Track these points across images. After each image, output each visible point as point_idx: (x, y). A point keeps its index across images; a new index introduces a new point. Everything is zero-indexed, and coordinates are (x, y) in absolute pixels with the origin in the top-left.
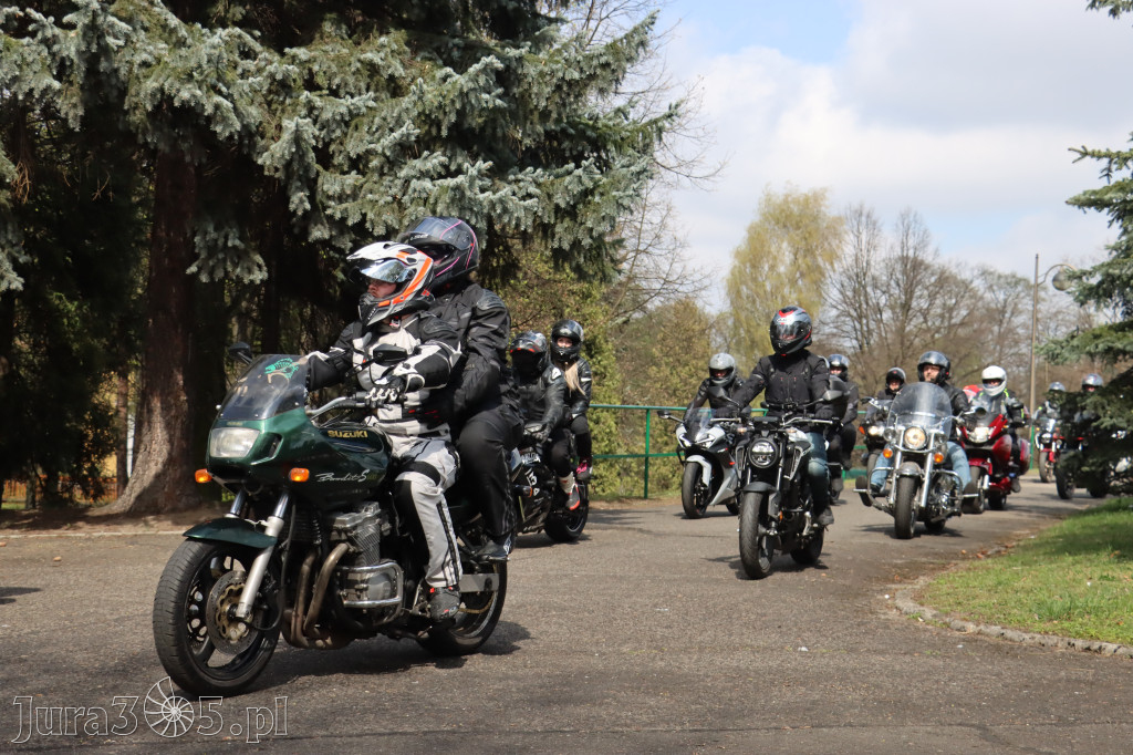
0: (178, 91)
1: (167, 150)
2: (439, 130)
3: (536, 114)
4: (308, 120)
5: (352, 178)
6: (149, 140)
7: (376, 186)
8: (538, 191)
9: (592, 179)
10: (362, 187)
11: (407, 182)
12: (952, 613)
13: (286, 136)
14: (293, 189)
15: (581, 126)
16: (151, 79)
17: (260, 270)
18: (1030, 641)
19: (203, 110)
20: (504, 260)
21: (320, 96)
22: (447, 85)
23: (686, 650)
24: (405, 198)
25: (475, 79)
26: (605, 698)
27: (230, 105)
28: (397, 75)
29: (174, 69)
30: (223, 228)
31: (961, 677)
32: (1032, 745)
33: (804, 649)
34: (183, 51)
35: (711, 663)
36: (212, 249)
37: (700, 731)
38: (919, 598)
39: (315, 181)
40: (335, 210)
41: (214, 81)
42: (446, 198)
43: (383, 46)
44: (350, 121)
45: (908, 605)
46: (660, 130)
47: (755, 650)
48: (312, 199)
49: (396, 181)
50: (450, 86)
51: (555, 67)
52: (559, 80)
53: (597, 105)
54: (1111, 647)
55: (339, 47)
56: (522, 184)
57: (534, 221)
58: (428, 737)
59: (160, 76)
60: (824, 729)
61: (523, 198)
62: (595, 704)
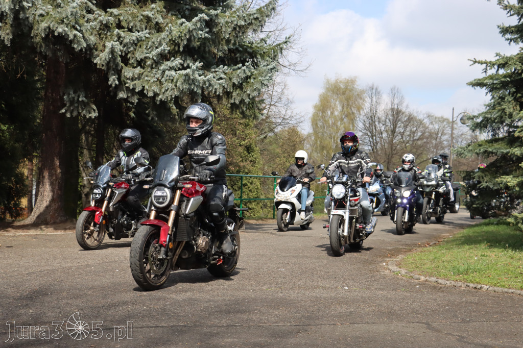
0: (57, 28)
1: (51, 55)
2: (179, 47)
3: (224, 40)
4: (118, 42)
5: (138, 70)
6: (42, 51)
7: (149, 73)
8: (225, 76)
9: (250, 71)
10: (143, 74)
11: (164, 72)
12: (414, 272)
13: (107, 50)
14: (110, 74)
15: (245, 47)
16: (44, 22)
17: (95, 112)
18: (449, 284)
19: (68, 37)
21: (124, 31)
23: (292, 288)
24: (163, 79)
25: (195, 24)
26: (255, 310)
27: (81, 35)
28: (159, 22)
29: (55, 18)
30: (77, 92)
31: (418, 301)
32: (450, 332)
33: (346, 288)
34: (59, 10)
35: (304, 294)
37: (299, 325)
38: (399, 265)
39: (121, 71)
40: (130, 84)
41: (74, 24)
42: (182, 79)
43: (153, 8)
44: (137, 43)
45: (394, 268)
46: (281, 49)
47: (324, 288)
48: (119, 79)
49: (159, 71)
50: (184, 28)
51: (233, 19)
52: (235, 25)
53: (252, 37)
54: (486, 287)
55: (132, 9)
56: (217, 73)
57: (223, 90)
58: (173, 328)
59: (48, 21)
60: (356, 325)
61: (218, 80)
62: (250, 313)
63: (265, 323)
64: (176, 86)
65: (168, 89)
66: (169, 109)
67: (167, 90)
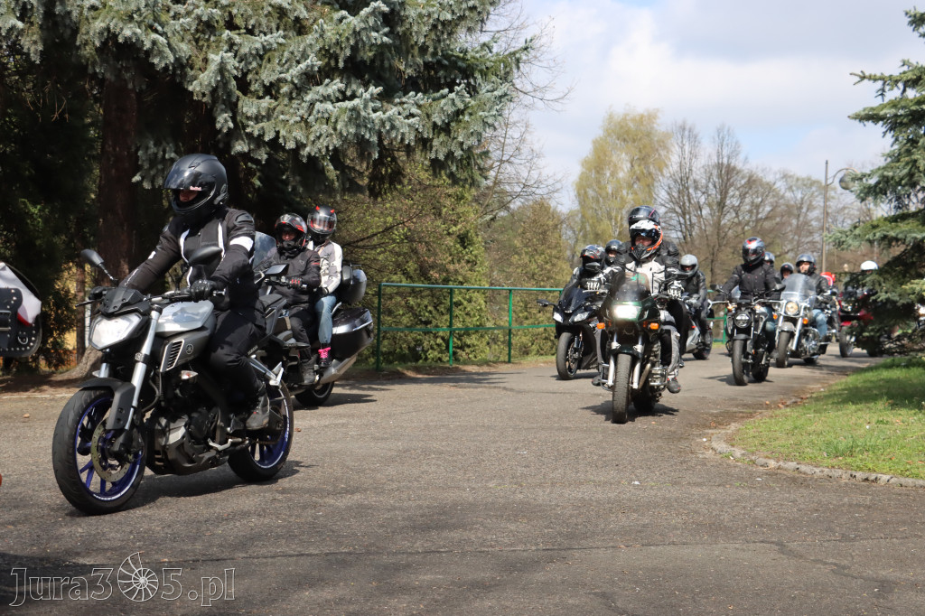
0: (122, 29)
1: (113, 79)
2: (337, 62)
3: (416, 48)
4: (230, 54)
5: (267, 102)
6: (98, 71)
7: (287, 108)
8: (419, 111)
9: (463, 101)
10: (274, 109)
11: (312, 104)
12: (757, 452)
13: (213, 67)
14: (219, 111)
15: (454, 58)
16: (99, 20)
18: (820, 474)
19: (143, 45)
20: (391, 169)
21: (239, 34)
22: (343, 26)
23: (540, 485)
24: (311, 118)
25: (365, 21)
26: (477, 523)
27: (165, 41)
28: (301, 17)
29: (117, 11)
30: (161, 144)
31: (764, 504)
32: (820, 557)
33: (637, 483)
35: (561, 495)
36: (153, 161)
37: (551, 550)
38: (730, 441)
39: (236, 105)
40: (254, 128)
41: (151, 21)
42: (345, 117)
44: (263, 55)
45: (721, 446)
46: (518, 61)
47: (597, 484)
48: (234, 119)
49: (303, 104)
50: (345, 27)
51: (431, 10)
52: (434, 20)
53: (465, 42)
54: (885, 478)
56: (405, 106)
57: (416, 136)
58: (329, 557)
59: (106, 17)
60: (652, 547)
61: (407, 117)
62: (466, 530)
63: (491, 546)
64: (335, 129)
65: (321, 135)
66: (322, 171)
67: (319, 138)
